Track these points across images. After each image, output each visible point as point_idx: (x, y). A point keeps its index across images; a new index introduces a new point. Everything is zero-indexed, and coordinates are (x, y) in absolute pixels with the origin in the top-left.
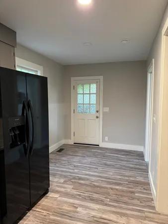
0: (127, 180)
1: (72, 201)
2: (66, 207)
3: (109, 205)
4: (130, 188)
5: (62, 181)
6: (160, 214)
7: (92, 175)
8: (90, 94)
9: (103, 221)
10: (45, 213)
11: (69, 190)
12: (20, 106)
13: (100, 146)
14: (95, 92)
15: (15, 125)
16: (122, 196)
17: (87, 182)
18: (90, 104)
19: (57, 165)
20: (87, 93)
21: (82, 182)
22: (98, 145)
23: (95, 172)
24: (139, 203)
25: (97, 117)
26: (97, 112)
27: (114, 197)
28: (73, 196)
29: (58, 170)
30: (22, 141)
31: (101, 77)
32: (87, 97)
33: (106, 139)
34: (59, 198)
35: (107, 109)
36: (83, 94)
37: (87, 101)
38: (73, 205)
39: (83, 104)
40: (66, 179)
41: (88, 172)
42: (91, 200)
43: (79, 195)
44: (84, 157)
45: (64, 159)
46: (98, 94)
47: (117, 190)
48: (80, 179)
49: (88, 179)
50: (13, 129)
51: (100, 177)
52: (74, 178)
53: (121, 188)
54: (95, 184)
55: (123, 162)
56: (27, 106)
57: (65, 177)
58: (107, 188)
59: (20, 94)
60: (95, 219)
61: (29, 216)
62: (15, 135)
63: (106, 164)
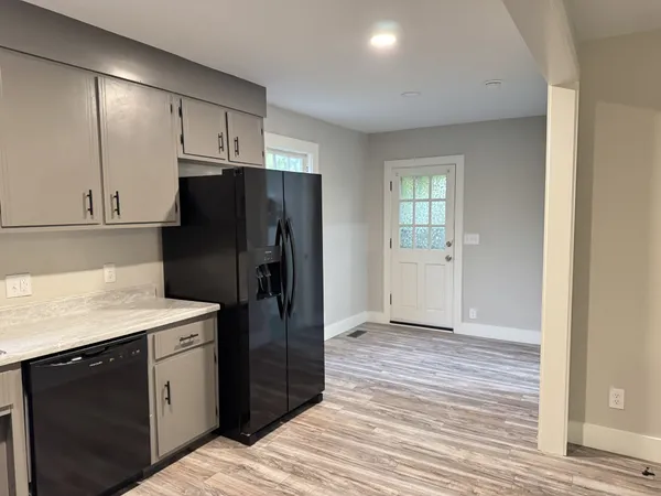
0: (496, 398)
1: (365, 417)
2: (352, 425)
3: (440, 432)
4: (498, 411)
5: (352, 386)
6: (543, 455)
7: (419, 384)
8: (430, 200)
9: (419, 450)
10: (313, 428)
11: (363, 402)
12: (273, 231)
13: (455, 331)
14: (443, 196)
15: (265, 261)
16: (473, 421)
17: (404, 394)
18: (429, 226)
19: (346, 360)
20: (424, 197)
21: (394, 392)
22: (451, 330)
23: (428, 378)
24: (506, 435)
25: (448, 259)
26: (449, 244)
27: (455, 421)
28: (368, 411)
29: (345, 369)
30: (276, 291)
31: (460, 160)
32: (423, 208)
33: (473, 313)
34: (343, 412)
35: (473, 239)
36: (414, 201)
37: (422, 219)
38: (367, 424)
39: (414, 225)
40: (361, 384)
41: (410, 378)
42: (405, 420)
43: (382, 411)
44: (411, 350)
45: (361, 350)
46: (450, 200)
47: (467, 411)
48: (390, 386)
49: (406, 389)
50: (261, 268)
51: (435, 387)
52: (379, 384)
53: (477, 409)
54: (420, 397)
55: (503, 367)
56: (284, 229)
57: (359, 380)
58: (445, 407)
59: (271, 203)
60: (405, 446)
61: (285, 429)
62: (264, 279)
63: (458, 368)
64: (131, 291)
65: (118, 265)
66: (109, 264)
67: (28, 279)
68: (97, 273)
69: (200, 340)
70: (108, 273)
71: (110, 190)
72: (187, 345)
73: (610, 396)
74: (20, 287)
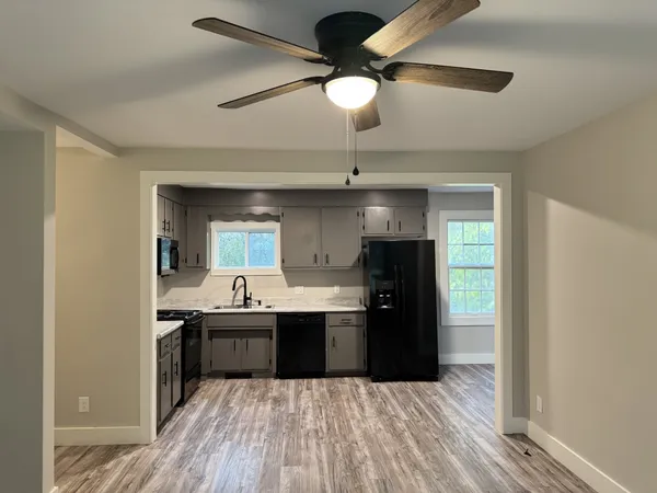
15: (383, 287)
64: (346, 298)
65: (341, 286)
66: (337, 285)
67: (303, 288)
68: (332, 289)
69: (354, 322)
70: (336, 289)
71: (325, 253)
72: (346, 323)
73: (537, 403)
74: (299, 290)
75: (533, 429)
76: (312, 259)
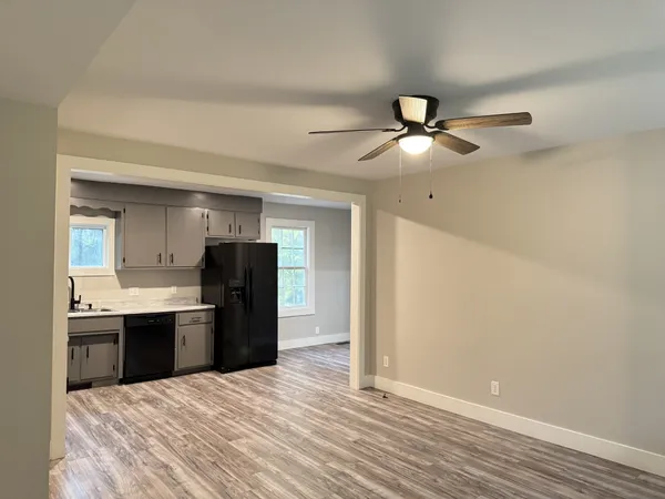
64: (185, 298)
65: (178, 286)
66: (174, 285)
67: (137, 289)
68: (168, 289)
69: (203, 320)
70: (173, 290)
71: (169, 253)
72: (195, 322)
73: (384, 361)
74: (134, 291)
75: (380, 382)
76: (156, 259)
